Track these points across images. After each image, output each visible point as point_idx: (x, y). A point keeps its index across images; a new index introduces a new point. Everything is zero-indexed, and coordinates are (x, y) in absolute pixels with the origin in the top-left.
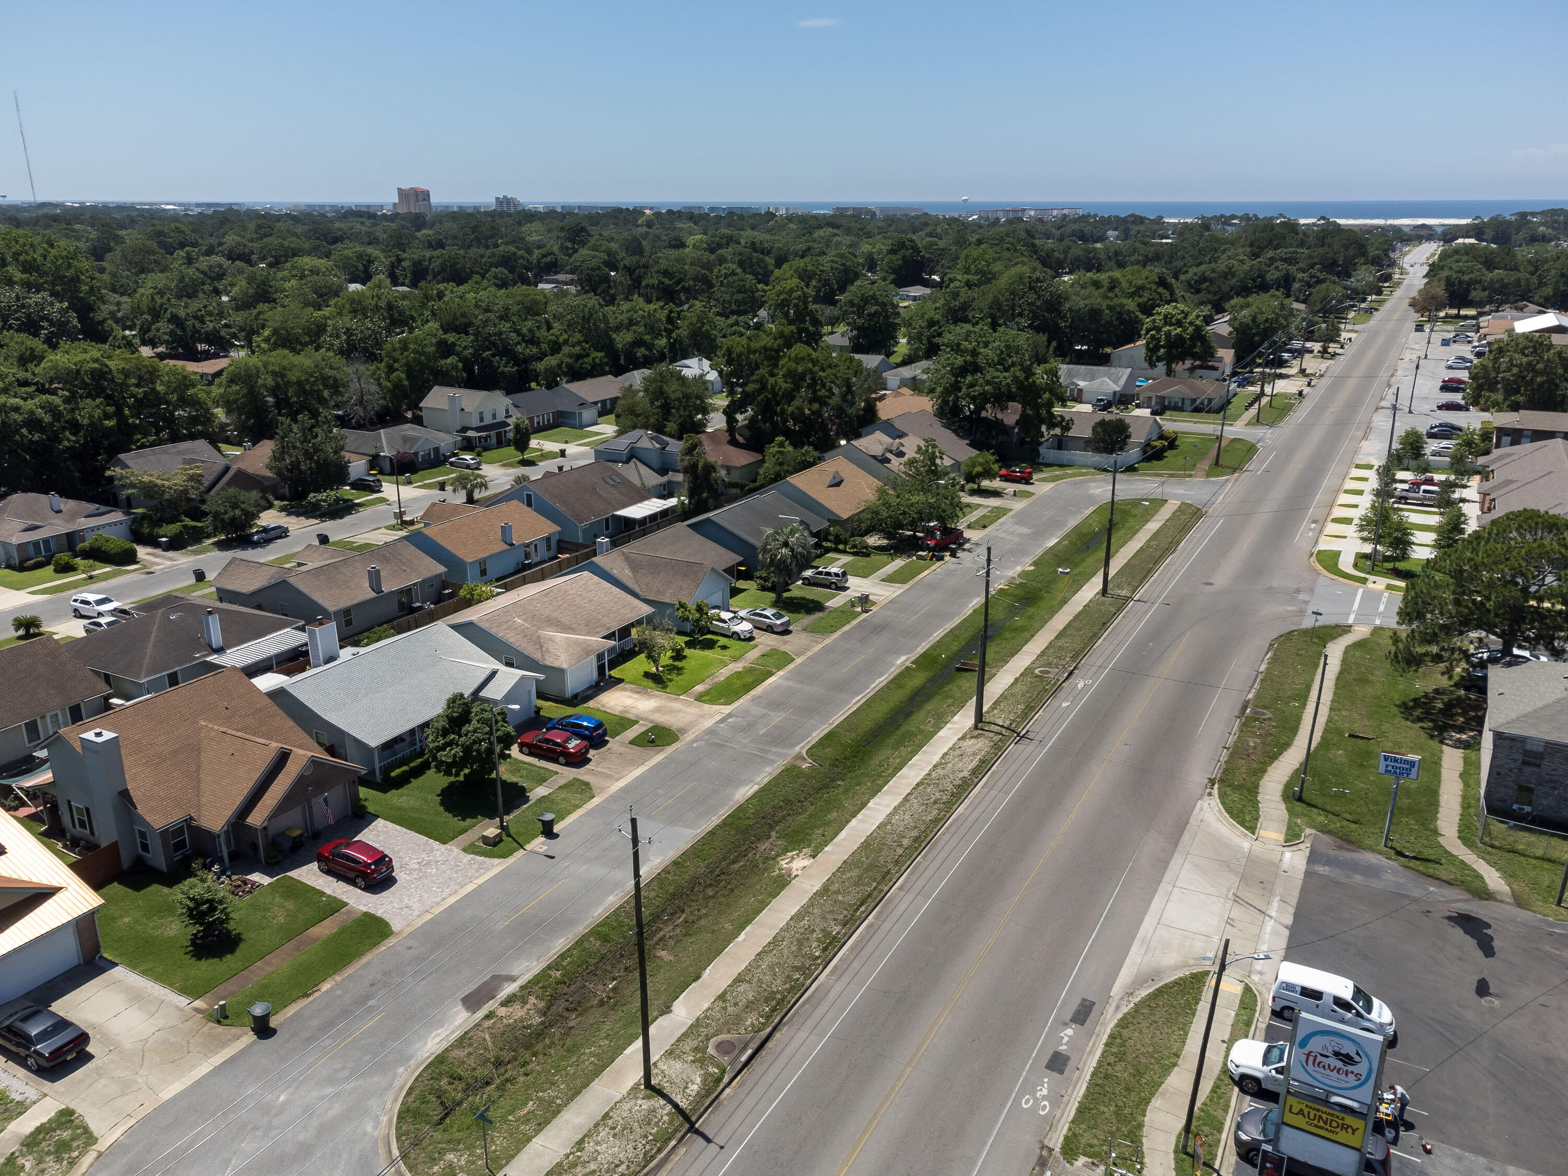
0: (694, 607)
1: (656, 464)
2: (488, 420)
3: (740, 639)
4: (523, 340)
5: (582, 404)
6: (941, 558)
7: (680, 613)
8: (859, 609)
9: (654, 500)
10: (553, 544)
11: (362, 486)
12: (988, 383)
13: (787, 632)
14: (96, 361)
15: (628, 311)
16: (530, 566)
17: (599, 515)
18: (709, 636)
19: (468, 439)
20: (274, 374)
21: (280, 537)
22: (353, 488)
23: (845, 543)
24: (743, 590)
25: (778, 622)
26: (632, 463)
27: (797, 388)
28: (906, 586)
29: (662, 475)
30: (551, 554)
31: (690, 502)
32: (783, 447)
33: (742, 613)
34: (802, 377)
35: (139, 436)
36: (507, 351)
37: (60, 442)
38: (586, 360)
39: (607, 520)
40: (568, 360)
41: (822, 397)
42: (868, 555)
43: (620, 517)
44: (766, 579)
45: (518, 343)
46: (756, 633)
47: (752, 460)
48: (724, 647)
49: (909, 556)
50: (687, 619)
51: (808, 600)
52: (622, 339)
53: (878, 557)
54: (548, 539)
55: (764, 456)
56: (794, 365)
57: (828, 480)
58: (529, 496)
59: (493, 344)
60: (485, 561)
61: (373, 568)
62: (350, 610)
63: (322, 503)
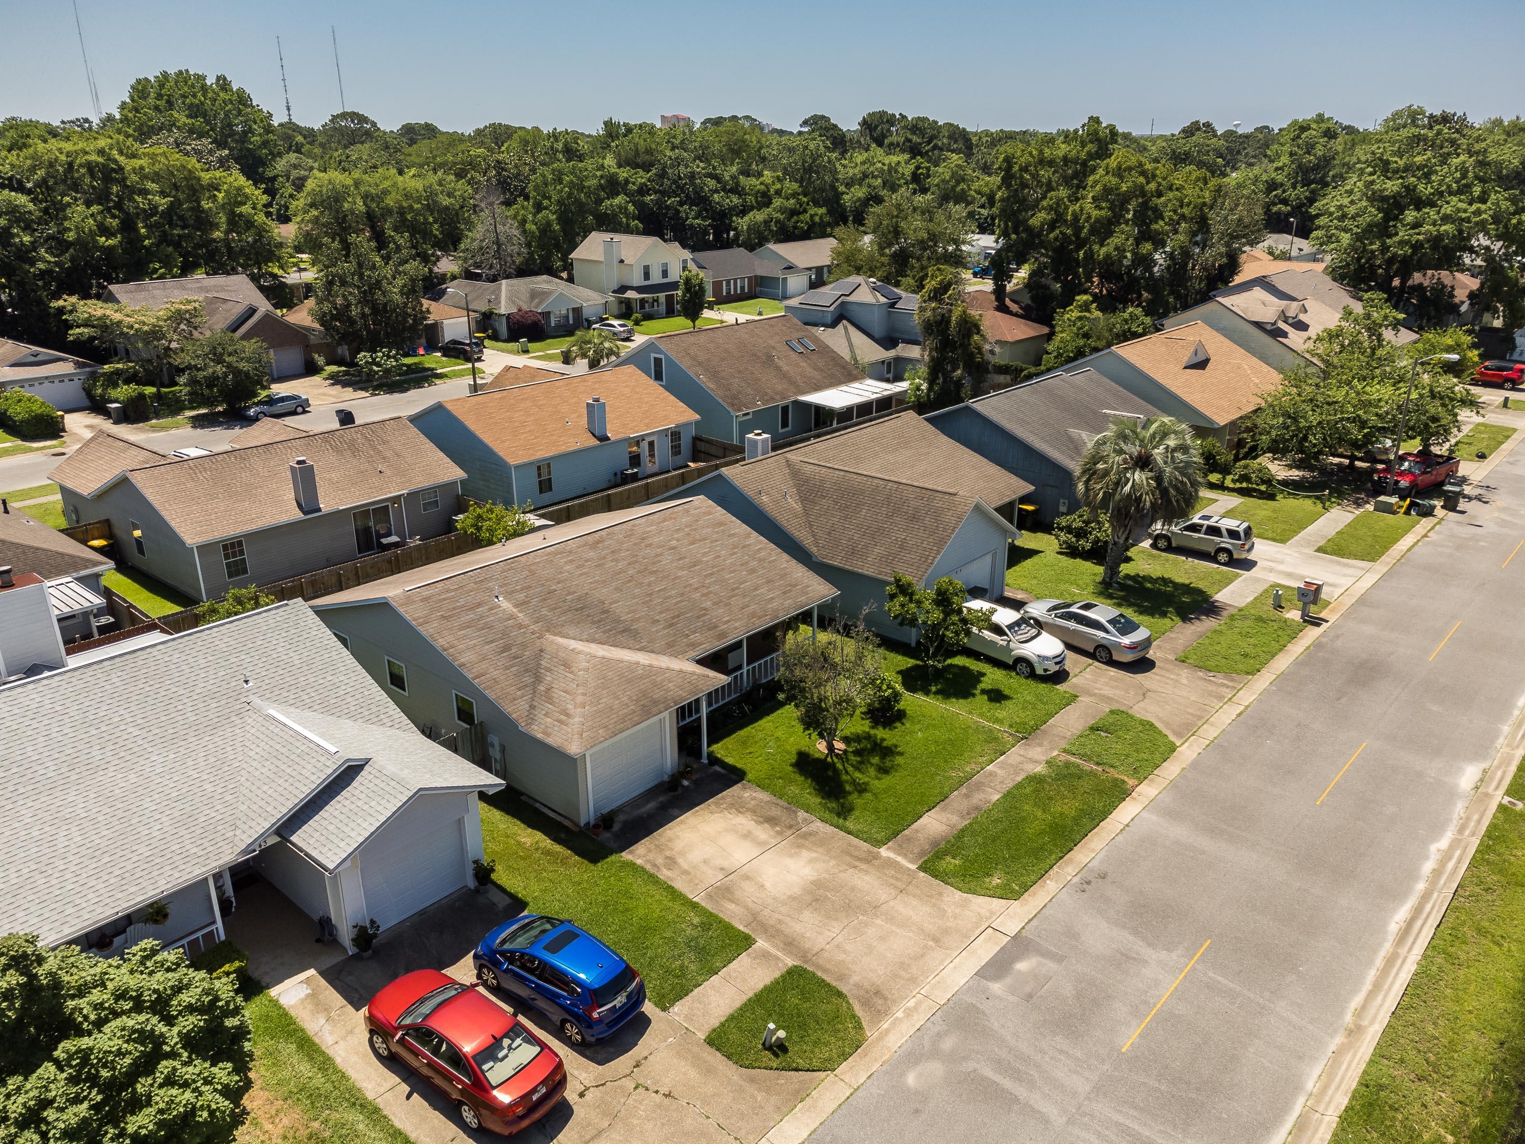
0: (931, 593)
1: (878, 332)
2: (656, 278)
3: (1032, 675)
4: (724, 189)
5: (790, 268)
6: (1428, 512)
7: (895, 607)
8: (1294, 615)
9: (870, 382)
10: (685, 442)
11: (456, 351)
12: (1446, 219)
13: (1142, 665)
14: (101, 152)
15: (863, 163)
16: (635, 478)
17: (772, 399)
18: (960, 661)
19: (628, 303)
20: (366, 197)
21: (294, 413)
22: (444, 355)
23: (1225, 470)
24: (1031, 553)
25: (1126, 640)
26: (840, 327)
27: (1116, 218)
28: (1380, 567)
29: (887, 349)
30: (679, 460)
31: (930, 389)
32: (1089, 311)
33: (1037, 609)
34: (1125, 199)
35: (157, 265)
36: (700, 200)
37: (33, 264)
38: (802, 217)
39: (785, 409)
40: (779, 215)
41: (1157, 233)
42: (1271, 497)
43: (807, 406)
44: (1081, 534)
45: (716, 191)
46: (1073, 662)
47: (1032, 333)
48: (997, 696)
49: (1358, 504)
50: (913, 622)
51: (1176, 585)
52: (852, 196)
53: (1292, 502)
54: (675, 435)
55: (1052, 327)
56: (1114, 180)
57: (1186, 356)
58: (658, 362)
59: (682, 188)
60: (549, 465)
61: (299, 462)
62: (240, 543)
63: (375, 368)
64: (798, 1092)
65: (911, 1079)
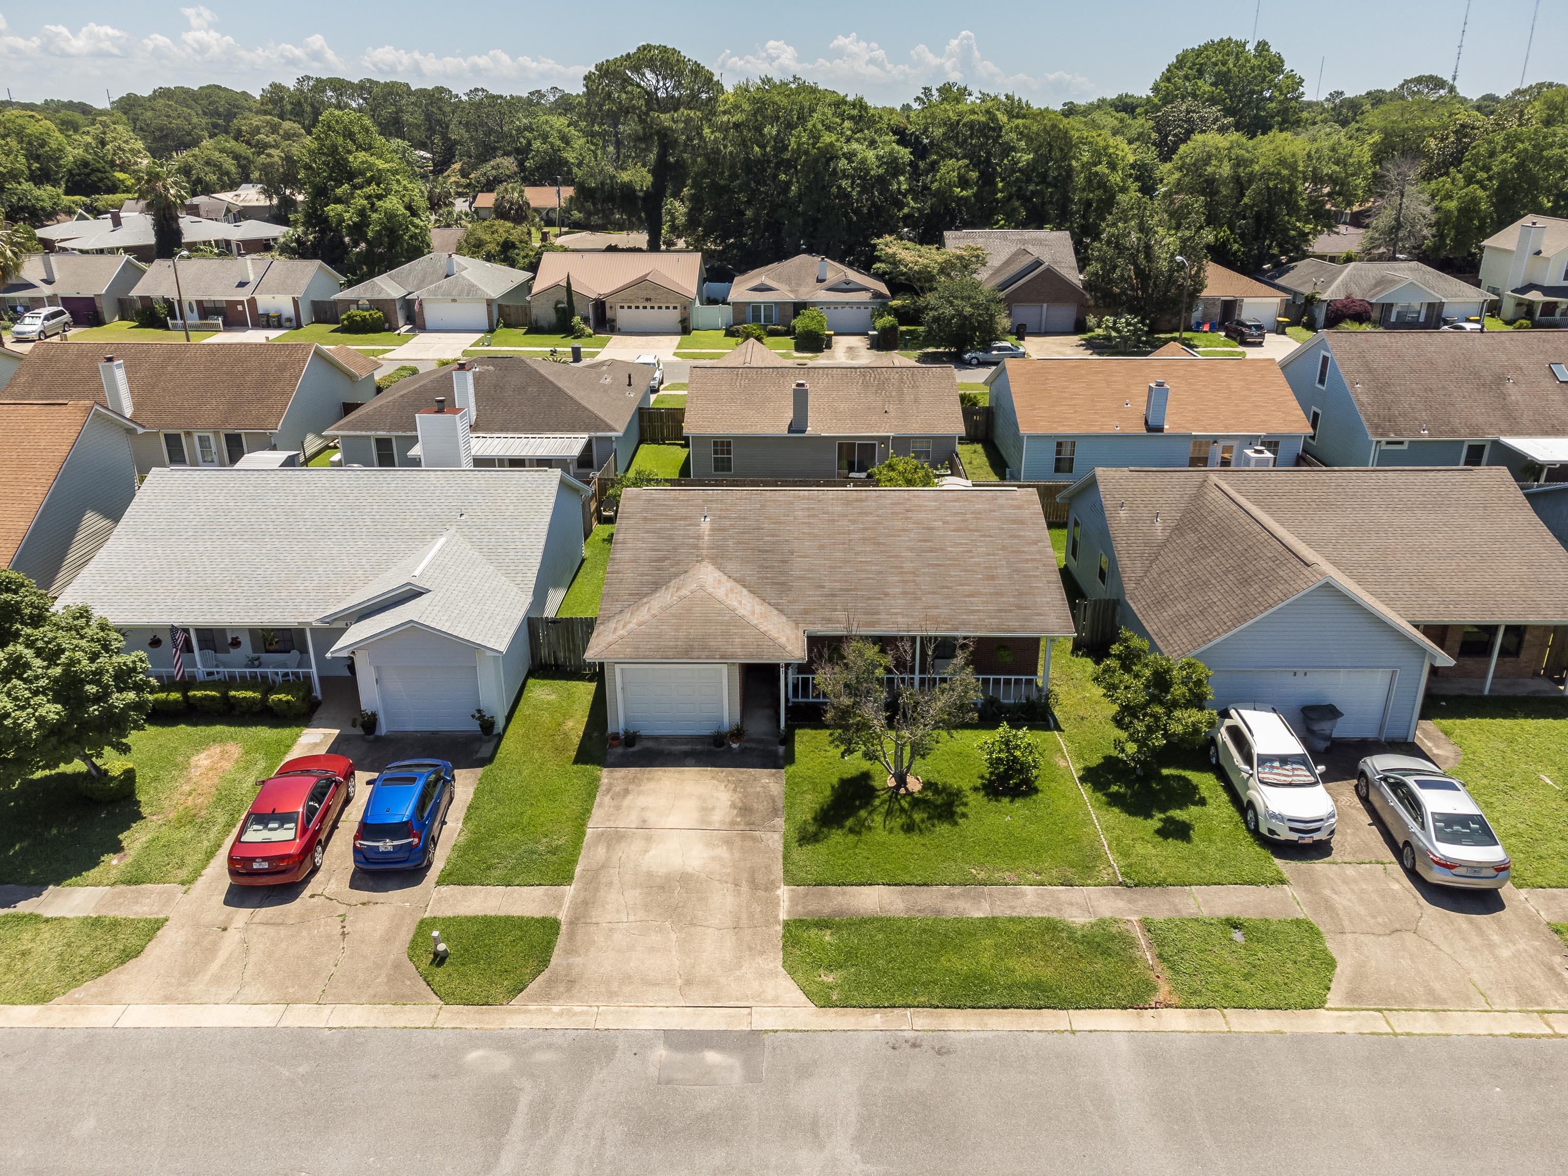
17: (1453, 432)
39: (1475, 447)
48: (1175, 831)
60: (1074, 444)
61: (798, 385)
62: (729, 444)
63: (1114, 334)
64: (403, 997)
65: (473, 1056)
